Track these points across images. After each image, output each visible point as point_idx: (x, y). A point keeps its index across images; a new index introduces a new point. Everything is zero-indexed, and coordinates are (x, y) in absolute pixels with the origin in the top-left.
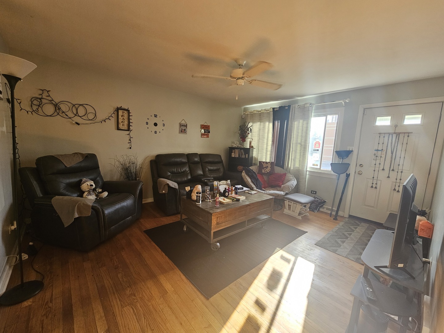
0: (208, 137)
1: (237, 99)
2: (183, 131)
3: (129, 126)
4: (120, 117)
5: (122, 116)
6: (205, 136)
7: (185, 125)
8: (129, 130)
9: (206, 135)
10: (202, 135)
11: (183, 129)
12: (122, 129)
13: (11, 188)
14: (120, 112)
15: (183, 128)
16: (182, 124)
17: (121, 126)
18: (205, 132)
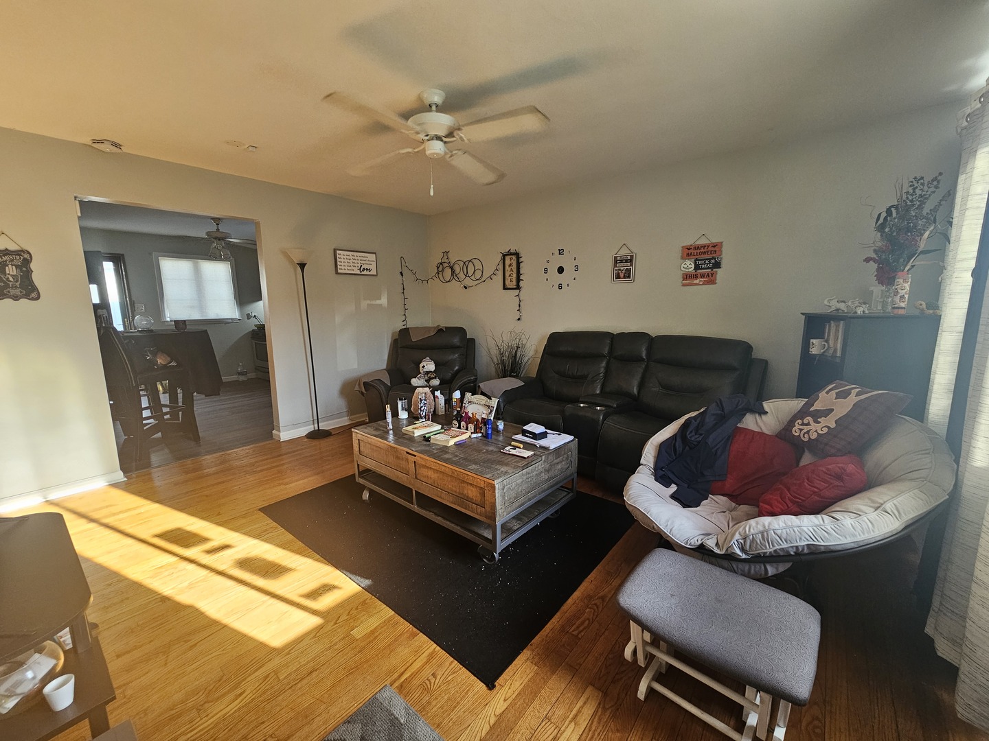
0: (713, 282)
1: (432, 194)
2: (622, 276)
3: (518, 280)
4: (507, 268)
5: (510, 266)
6: (697, 281)
7: (629, 258)
8: (518, 287)
9: (702, 276)
10: (687, 277)
11: (624, 269)
12: (509, 287)
13: (386, 357)
14: (508, 258)
15: (622, 268)
16: (618, 258)
17: (508, 283)
18: (697, 267)
